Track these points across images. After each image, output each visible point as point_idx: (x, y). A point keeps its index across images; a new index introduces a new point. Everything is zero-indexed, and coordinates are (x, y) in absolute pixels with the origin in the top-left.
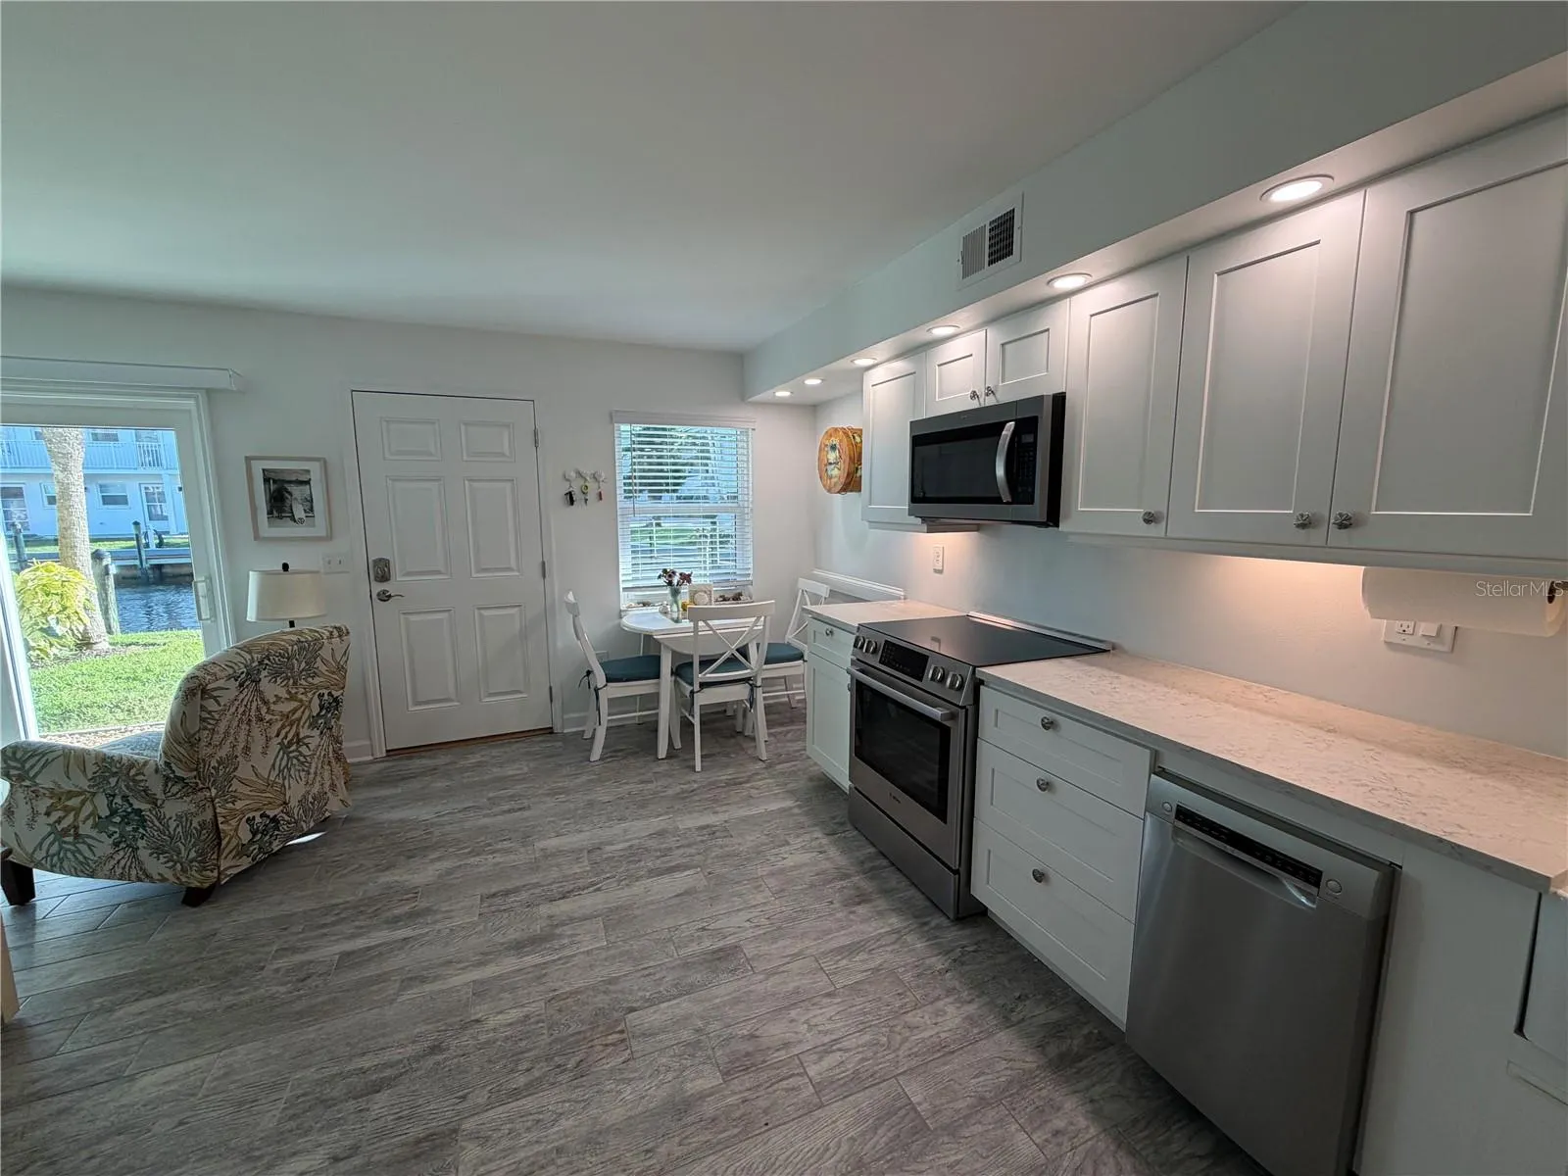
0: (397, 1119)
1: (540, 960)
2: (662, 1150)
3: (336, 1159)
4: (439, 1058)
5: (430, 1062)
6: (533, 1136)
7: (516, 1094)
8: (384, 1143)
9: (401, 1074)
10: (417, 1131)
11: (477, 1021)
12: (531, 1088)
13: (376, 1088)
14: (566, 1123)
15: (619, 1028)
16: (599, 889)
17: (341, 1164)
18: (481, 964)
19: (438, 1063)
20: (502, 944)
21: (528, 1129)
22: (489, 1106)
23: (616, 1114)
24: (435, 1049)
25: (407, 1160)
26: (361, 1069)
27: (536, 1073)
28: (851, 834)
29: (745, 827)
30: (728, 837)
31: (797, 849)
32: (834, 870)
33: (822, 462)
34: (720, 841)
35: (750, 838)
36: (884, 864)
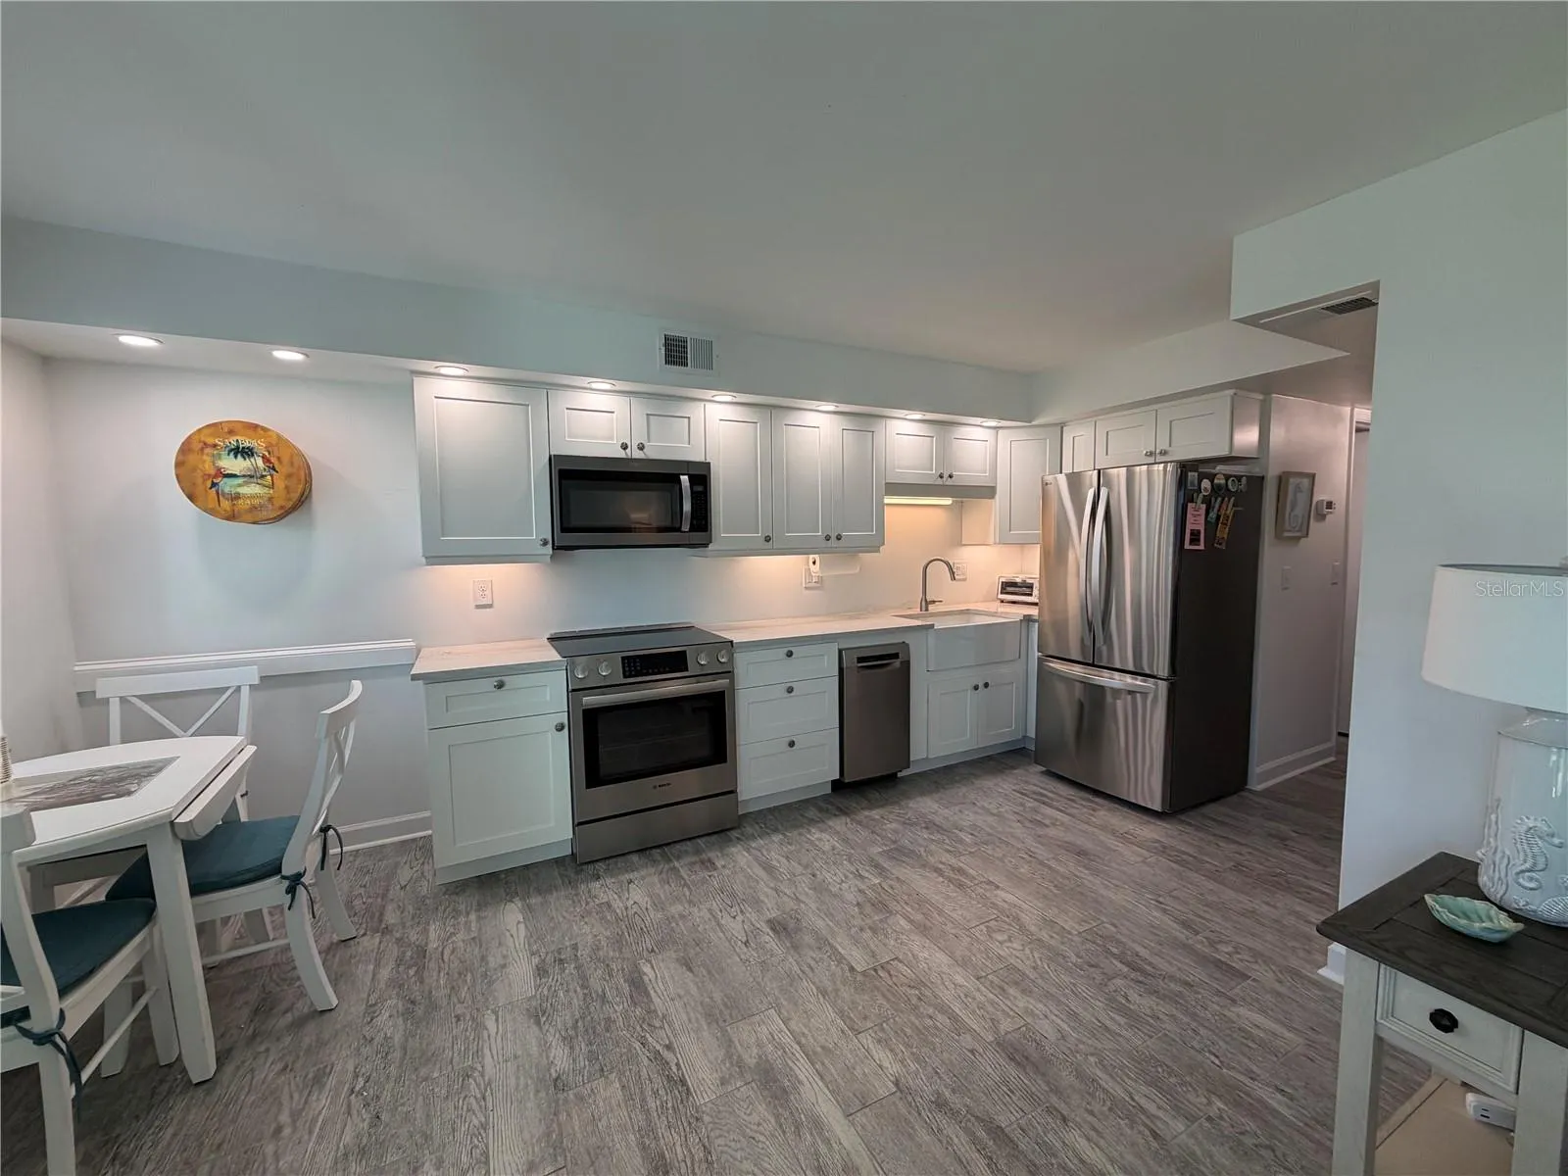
0: (1013, 1092)
1: (803, 1060)
2: (953, 931)
3: (1064, 1120)
4: (947, 1093)
5: (955, 1101)
6: (977, 995)
7: (954, 1018)
8: (1034, 1090)
9: (977, 1118)
10: (1012, 1071)
11: (897, 1084)
12: (944, 1009)
13: (997, 1133)
14: (959, 979)
15: (874, 973)
16: (669, 1047)
17: (1065, 1113)
18: (817, 1125)
19: (954, 1091)
20: (777, 1117)
21: (974, 999)
22: (970, 1030)
23: (941, 958)
24: (940, 1104)
25: (1034, 1064)
26: (988, 1165)
27: (931, 1011)
28: (601, 866)
29: (557, 935)
30: (575, 947)
31: (620, 897)
32: (664, 876)
33: (194, 469)
34: (584, 953)
35: (587, 929)
36: (658, 851)
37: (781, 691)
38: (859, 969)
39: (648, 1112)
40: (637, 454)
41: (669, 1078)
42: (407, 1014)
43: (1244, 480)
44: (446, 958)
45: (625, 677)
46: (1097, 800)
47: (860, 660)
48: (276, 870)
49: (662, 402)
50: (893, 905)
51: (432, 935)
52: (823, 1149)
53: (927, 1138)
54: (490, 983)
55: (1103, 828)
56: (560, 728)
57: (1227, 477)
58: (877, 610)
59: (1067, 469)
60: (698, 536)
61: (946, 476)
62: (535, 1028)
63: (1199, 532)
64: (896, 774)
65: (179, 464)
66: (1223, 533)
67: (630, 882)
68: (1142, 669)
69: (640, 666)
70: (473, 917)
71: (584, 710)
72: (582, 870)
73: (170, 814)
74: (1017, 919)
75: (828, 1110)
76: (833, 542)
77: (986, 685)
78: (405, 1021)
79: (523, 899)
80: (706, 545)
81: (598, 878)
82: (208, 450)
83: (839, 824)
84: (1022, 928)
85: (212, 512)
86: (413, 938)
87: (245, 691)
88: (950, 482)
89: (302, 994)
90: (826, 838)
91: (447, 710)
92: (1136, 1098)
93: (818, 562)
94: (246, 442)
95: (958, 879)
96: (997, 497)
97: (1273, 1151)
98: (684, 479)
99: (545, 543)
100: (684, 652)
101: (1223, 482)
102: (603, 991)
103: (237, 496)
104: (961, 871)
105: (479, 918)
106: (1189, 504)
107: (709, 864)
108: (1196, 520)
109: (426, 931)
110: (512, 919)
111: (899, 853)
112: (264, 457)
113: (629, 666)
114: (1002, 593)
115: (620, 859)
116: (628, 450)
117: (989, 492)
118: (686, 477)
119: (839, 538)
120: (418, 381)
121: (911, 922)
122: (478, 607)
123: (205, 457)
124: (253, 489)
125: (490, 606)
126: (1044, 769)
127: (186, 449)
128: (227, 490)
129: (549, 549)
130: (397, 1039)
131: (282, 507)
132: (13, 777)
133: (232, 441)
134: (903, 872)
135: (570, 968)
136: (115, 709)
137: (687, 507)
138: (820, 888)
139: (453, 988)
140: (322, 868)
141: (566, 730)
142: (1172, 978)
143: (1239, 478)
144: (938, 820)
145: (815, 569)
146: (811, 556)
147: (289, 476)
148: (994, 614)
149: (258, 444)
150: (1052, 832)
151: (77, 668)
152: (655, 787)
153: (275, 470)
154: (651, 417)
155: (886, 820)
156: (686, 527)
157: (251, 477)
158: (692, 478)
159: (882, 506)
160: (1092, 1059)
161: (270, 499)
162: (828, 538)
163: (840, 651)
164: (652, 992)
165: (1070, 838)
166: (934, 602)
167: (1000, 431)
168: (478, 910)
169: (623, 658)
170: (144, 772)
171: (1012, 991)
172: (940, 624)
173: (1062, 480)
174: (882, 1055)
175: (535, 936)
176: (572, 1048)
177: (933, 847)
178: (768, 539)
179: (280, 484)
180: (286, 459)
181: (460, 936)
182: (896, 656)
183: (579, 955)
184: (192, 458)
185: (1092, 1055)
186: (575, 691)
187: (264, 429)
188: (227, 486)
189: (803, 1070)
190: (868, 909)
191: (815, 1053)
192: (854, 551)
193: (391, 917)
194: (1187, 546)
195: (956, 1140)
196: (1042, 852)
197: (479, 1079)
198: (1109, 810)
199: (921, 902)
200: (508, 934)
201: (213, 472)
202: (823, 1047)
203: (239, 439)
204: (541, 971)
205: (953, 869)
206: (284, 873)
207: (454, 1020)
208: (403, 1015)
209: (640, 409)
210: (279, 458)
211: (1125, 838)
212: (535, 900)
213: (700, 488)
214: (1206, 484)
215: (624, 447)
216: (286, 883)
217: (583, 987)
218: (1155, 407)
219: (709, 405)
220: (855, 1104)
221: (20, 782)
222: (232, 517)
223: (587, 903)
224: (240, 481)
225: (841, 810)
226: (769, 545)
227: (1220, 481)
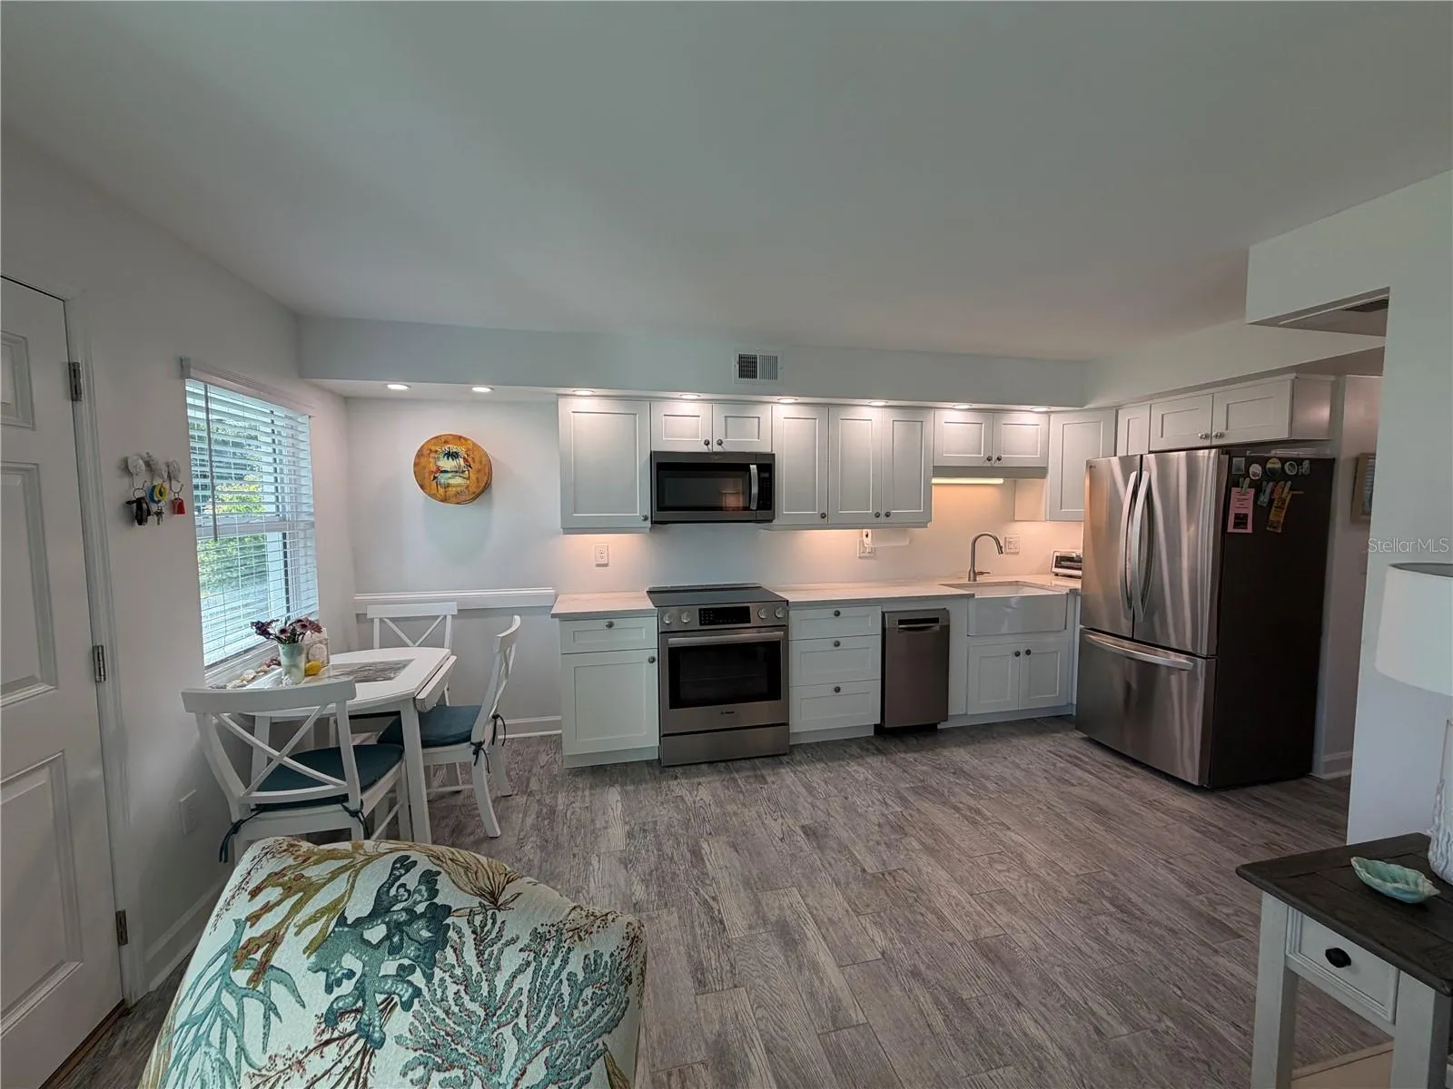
0: (979, 978)
1: (812, 925)
2: (958, 856)
3: (1019, 1004)
4: (922, 968)
5: (929, 974)
6: (967, 906)
7: (941, 918)
8: (998, 980)
9: (943, 988)
10: (982, 963)
11: (883, 954)
12: (936, 912)
13: (960, 1003)
14: (954, 892)
15: (881, 876)
16: (714, 899)
17: (1020, 1000)
18: (815, 967)
19: (928, 967)
20: (786, 957)
21: (963, 908)
22: (954, 930)
23: (942, 875)
24: (915, 974)
25: (1003, 963)
26: (944, 1021)
27: (923, 910)
28: (679, 771)
29: (643, 813)
30: (655, 823)
31: (690, 793)
32: (726, 783)
33: (425, 468)
34: (661, 828)
35: (664, 812)
36: (723, 764)
37: (829, 645)
38: (869, 871)
39: (694, 936)
40: (717, 449)
41: (712, 918)
42: (543, 848)
43: (1306, 464)
44: (568, 818)
45: (701, 624)
46: (1135, 769)
47: (901, 622)
48: (468, 739)
49: (738, 406)
50: (908, 829)
51: (560, 801)
52: (817, 983)
53: (898, 993)
54: (596, 838)
55: (1131, 793)
56: (652, 660)
57: (1283, 460)
58: (927, 578)
59: (1121, 452)
60: (763, 514)
61: (994, 458)
62: (624, 871)
63: (1246, 516)
64: (935, 725)
65: (416, 465)
66: (1277, 516)
67: (700, 784)
68: (1185, 645)
69: (713, 617)
70: (587, 793)
71: (669, 648)
72: (665, 772)
73: (413, 693)
74: (1020, 856)
75: (825, 959)
76: (883, 519)
77: (1028, 652)
78: (542, 851)
79: (622, 786)
80: (771, 521)
81: (676, 778)
82: (433, 455)
83: (875, 761)
84: (1023, 863)
85: (433, 496)
86: (548, 801)
87: (449, 618)
88: (998, 464)
89: (480, 825)
90: (861, 771)
91: (574, 641)
92: (1090, 1004)
93: (870, 535)
94: (454, 449)
95: (974, 818)
96: (1049, 477)
97: (1209, 1066)
98: (753, 467)
99: (646, 519)
100: (748, 608)
101: (1279, 466)
102: (672, 854)
103: (448, 486)
104: (978, 812)
105: (591, 795)
106: (1233, 489)
107: (763, 780)
108: (1243, 502)
109: (555, 798)
110: (613, 798)
111: (923, 790)
112: (464, 458)
113: (705, 617)
114: (1056, 567)
115: (694, 767)
116: (710, 446)
117: (1041, 472)
118: (755, 466)
119: (888, 515)
120: (562, 402)
121: (922, 843)
122: (598, 565)
123: (431, 459)
124: (458, 481)
125: (606, 565)
126: (1086, 736)
127: (420, 454)
128: (442, 481)
129: (648, 524)
130: (536, 862)
131: (474, 493)
132: (331, 663)
133: (446, 448)
134: (925, 806)
135: (650, 837)
136: (377, 623)
137: (755, 490)
138: (850, 809)
139: (572, 836)
140: (493, 744)
141: (656, 662)
142: (1158, 924)
143: (1299, 461)
144: (966, 768)
145: (868, 541)
146: (865, 531)
147: (479, 471)
148: (1042, 587)
149: (461, 450)
150: (1077, 791)
151: (356, 598)
152: (722, 713)
153: (470, 466)
154: (729, 419)
155: (917, 763)
156: (754, 506)
157: (457, 472)
158: (760, 467)
159: (929, 487)
160: (1058, 969)
161: (467, 487)
162: (877, 515)
163: (883, 614)
164: (707, 861)
165: (1095, 798)
166: (982, 573)
167: (1052, 416)
168: (591, 788)
169: (700, 610)
170: (397, 667)
171: (999, 908)
172: (980, 594)
173: (1115, 461)
174: (874, 932)
175: (628, 812)
176: (647, 887)
177: (957, 790)
178: (823, 516)
179: (473, 477)
180: (477, 459)
181: (577, 804)
182: (936, 620)
183: (658, 828)
184: (423, 460)
185: (1059, 966)
186: (664, 633)
187: (466, 439)
188: (443, 478)
189: (811, 930)
190: (887, 829)
191: (822, 921)
192: (904, 526)
193: (534, 785)
194: (1230, 529)
195: (922, 999)
196: (1061, 807)
197: (586, 894)
198: (1145, 779)
199: (934, 831)
200: (610, 809)
201: (434, 470)
202: (829, 919)
203: (448, 446)
204: (630, 835)
205: (970, 809)
206: (473, 740)
207: (572, 856)
208: (540, 847)
209: (719, 413)
210: (473, 459)
211: (1151, 804)
212: (630, 788)
213: (767, 475)
214: (1256, 469)
215: (707, 443)
216: (473, 747)
217: (659, 850)
218: (1211, 390)
219: (775, 406)
220: (847, 958)
221: (335, 667)
222: (445, 500)
223: (666, 795)
224: (450, 475)
225: (878, 750)
226: (825, 520)
227: (1274, 465)
